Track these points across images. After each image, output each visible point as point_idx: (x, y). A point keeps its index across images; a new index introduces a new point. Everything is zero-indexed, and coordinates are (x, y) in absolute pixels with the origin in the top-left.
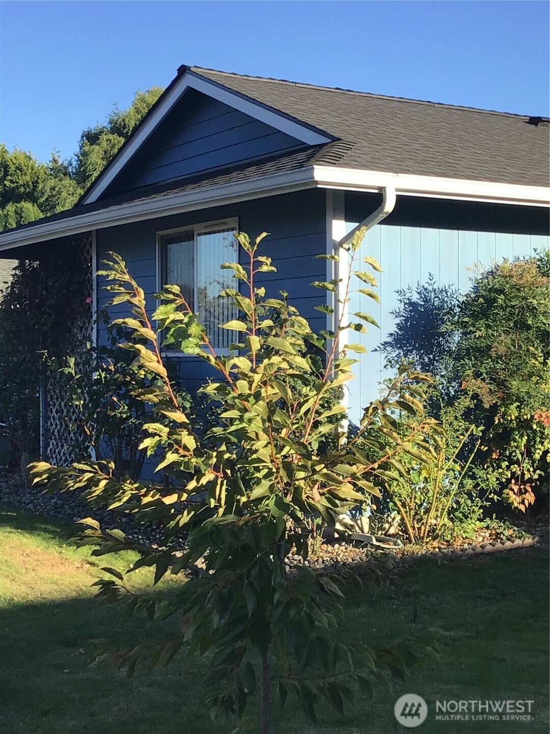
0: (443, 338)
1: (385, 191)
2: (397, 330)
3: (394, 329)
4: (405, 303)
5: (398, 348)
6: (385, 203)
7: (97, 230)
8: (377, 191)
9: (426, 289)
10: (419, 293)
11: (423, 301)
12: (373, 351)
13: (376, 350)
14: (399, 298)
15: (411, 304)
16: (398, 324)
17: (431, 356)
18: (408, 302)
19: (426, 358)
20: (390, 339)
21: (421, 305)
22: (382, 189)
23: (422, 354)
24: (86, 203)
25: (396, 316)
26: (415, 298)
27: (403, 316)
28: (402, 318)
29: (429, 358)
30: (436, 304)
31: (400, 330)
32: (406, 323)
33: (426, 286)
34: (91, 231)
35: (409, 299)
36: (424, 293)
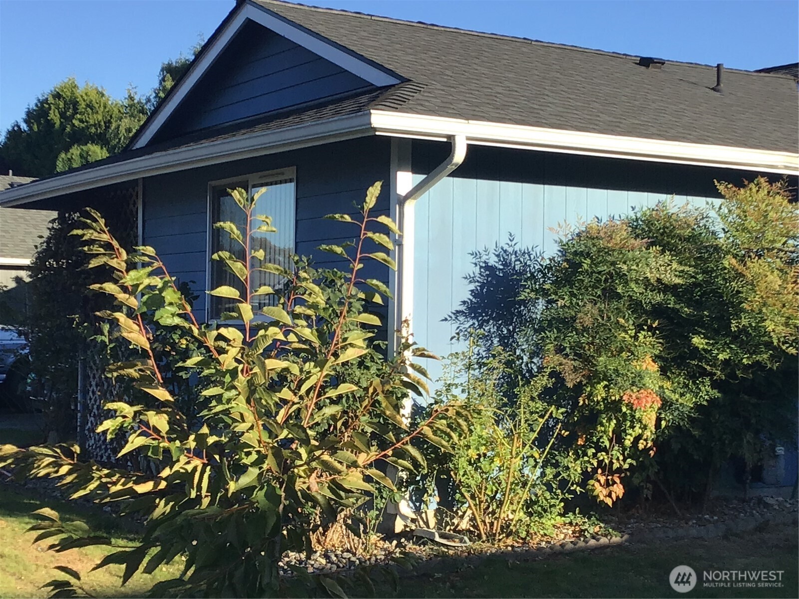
0: (525, 307)
1: (454, 140)
2: (471, 297)
3: (467, 296)
4: (481, 267)
5: (473, 318)
6: (454, 153)
7: (143, 178)
8: (445, 140)
9: (505, 251)
10: (498, 256)
11: (502, 265)
12: (443, 320)
13: (446, 320)
14: (474, 261)
15: (487, 267)
16: (472, 291)
17: (511, 328)
18: (484, 265)
19: (504, 329)
20: (463, 308)
21: (500, 269)
22: (451, 137)
23: (501, 325)
24: (134, 148)
25: (471, 282)
26: (493, 261)
27: (478, 281)
28: (477, 284)
29: (508, 330)
30: (517, 268)
31: (474, 297)
32: (482, 290)
33: (506, 247)
34: (137, 179)
35: (485, 262)
36: (503, 255)
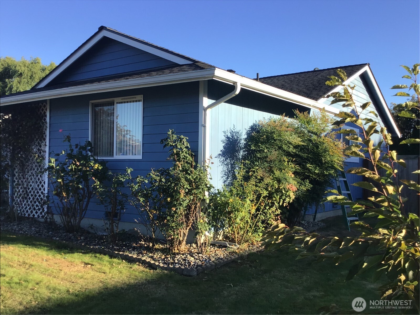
0: (238, 153)
1: (237, 84)
2: (223, 149)
3: (222, 148)
4: (226, 137)
5: (224, 157)
6: (237, 89)
7: (50, 99)
8: (232, 84)
9: (232, 131)
10: (230, 133)
11: (232, 137)
12: (215, 157)
13: (216, 157)
14: (224, 134)
15: (228, 138)
16: (223, 146)
17: (234, 161)
18: (227, 136)
19: (232, 161)
20: (221, 153)
21: (231, 138)
22: (235, 83)
23: (231, 160)
24: (37, 88)
25: (223, 143)
26: (229, 135)
27: (225, 143)
28: (225, 144)
29: (233, 162)
30: (236, 138)
31: (224, 148)
32: (226, 146)
33: (233, 130)
34: (46, 100)
35: (227, 135)
36: (232, 132)
